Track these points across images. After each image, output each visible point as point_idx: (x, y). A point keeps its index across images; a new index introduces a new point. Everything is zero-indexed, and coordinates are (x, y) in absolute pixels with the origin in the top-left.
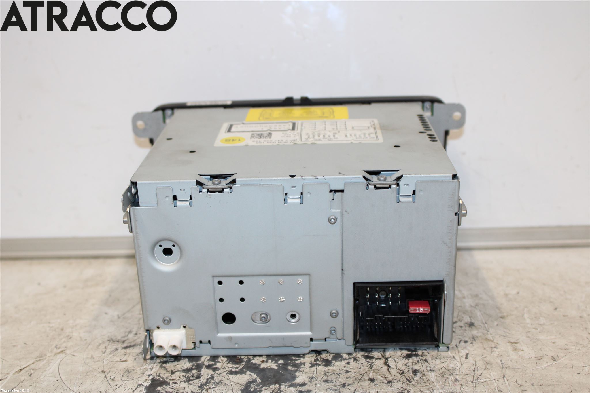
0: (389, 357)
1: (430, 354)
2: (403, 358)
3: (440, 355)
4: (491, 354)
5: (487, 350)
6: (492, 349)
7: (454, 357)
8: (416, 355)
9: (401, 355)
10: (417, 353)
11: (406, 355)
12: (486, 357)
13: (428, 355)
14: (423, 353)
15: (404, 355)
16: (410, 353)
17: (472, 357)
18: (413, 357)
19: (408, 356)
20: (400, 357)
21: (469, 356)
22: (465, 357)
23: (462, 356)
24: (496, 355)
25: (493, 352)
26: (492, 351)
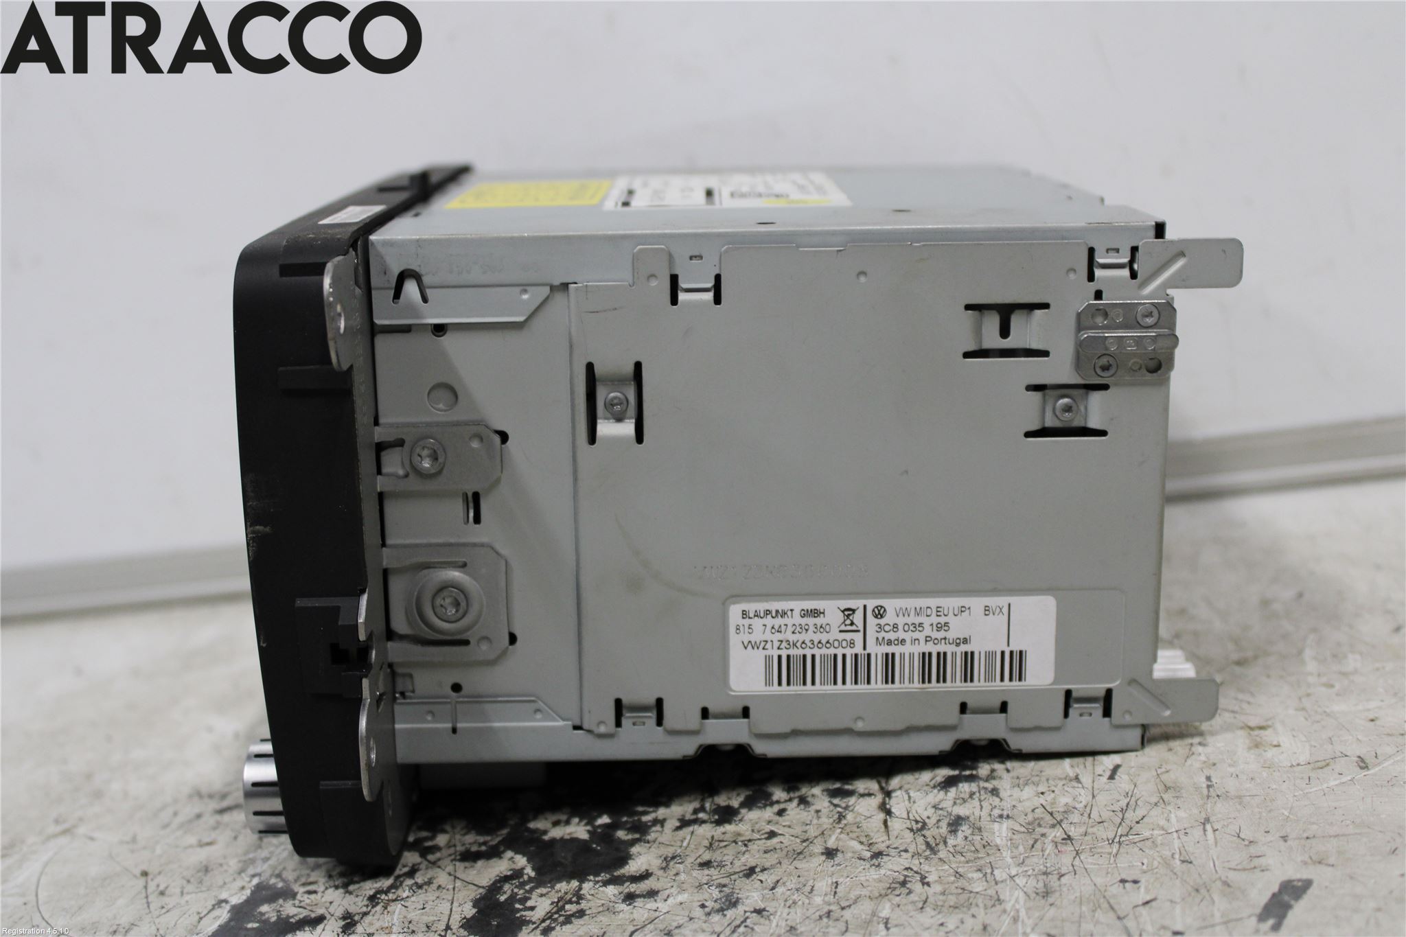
0: (898, 787)
1: (1011, 774)
2: (934, 787)
3: (1038, 773)
4: (1186, 761)
5: (1176, 753)
6: (1190, 750)
7: (1077, 778)
8: (972, 778)
9: (931, 781)
10: (974, 772)
11: (943, 780)
12: (1167, 772)
13: (1005, 775)
14: (993, 771)
15: (939, 779)
16: (956, 772)
17: (1129, 774)
18: (961, 785)
19: (949, 783)
20: (927, 785)
21: (1120, 770)
22: (1108, 773)
23: (1101, 773)
24: (1197, 765)
25: (1193, 756)
26: (1191, 753)
